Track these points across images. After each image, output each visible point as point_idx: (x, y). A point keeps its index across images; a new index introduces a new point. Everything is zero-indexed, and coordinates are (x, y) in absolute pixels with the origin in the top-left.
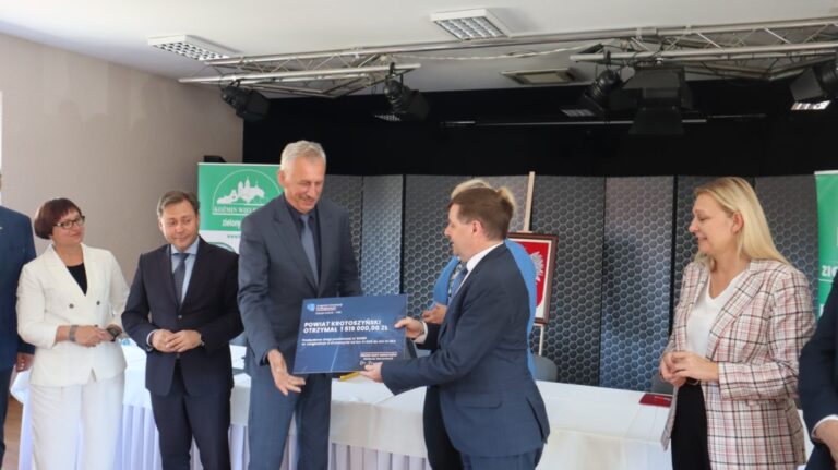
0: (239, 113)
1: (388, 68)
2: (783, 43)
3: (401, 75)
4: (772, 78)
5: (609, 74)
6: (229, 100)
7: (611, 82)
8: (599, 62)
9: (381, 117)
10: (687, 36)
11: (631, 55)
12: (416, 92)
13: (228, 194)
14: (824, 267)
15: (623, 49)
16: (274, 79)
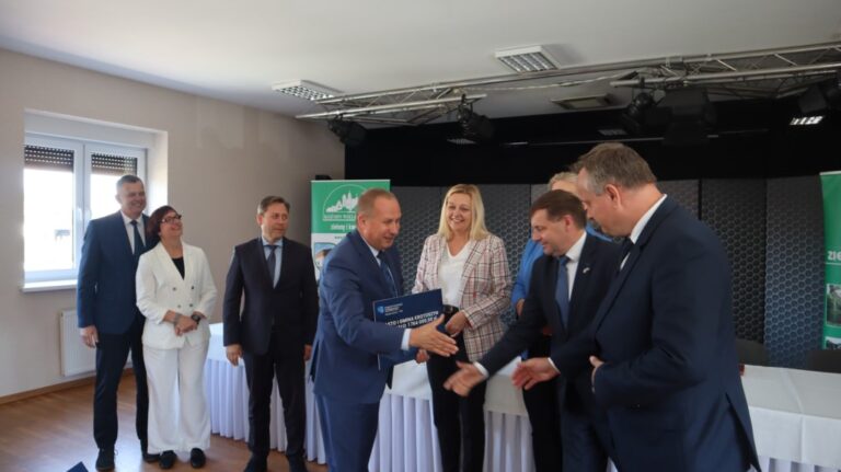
0: (342, 140)
1: (460, 98)
2: (790, 65)
3: (471, 104)
4: (779, 96)
5: (643, 96)
6: (334, 130)
7: (645, 102)
8: (635, 86)
9: (453, 141)
10: (709, 63)
11: (661, 80)
12: (483, 117)
13: (335, 204)
14: (830, 253)
15: (654, 75)
16: (369, 111)
